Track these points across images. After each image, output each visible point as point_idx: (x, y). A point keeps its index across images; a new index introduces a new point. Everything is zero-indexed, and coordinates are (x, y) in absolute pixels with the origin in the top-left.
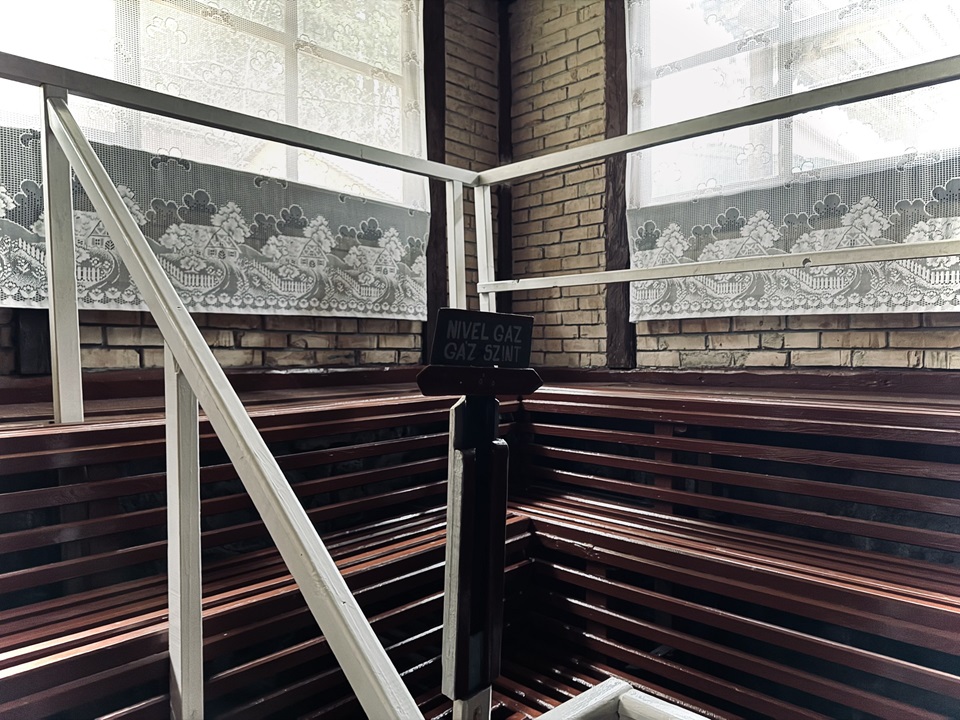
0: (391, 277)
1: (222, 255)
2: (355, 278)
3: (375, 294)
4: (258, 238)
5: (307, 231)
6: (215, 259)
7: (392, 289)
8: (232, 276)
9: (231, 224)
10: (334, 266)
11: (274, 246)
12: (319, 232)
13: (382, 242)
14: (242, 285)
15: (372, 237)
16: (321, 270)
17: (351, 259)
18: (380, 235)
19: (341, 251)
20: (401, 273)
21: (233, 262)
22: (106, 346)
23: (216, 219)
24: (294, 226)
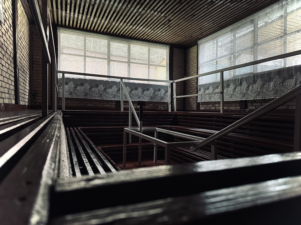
0: (162, 96)
1: (139, 94)
2: (156, 96)
3: (159, 98)
4: (143, 91)
5: (150, 90)
6: (138, 94)
7: (162, 97)
8: (140, 96)
9: (140, 90)
10: (153, 95)
11: (145, 92)
12: (151, 90)
13: (161, 91)
14: (141, 97)
15: (159, 90)
16: (151, 95)
17: (156, 93)
18: (160, 90)
19: (154, 92)
20: (164, 95)
21: (140, 95)
22: (126, 105)
23: (138, 90)
24: (148, 90)
